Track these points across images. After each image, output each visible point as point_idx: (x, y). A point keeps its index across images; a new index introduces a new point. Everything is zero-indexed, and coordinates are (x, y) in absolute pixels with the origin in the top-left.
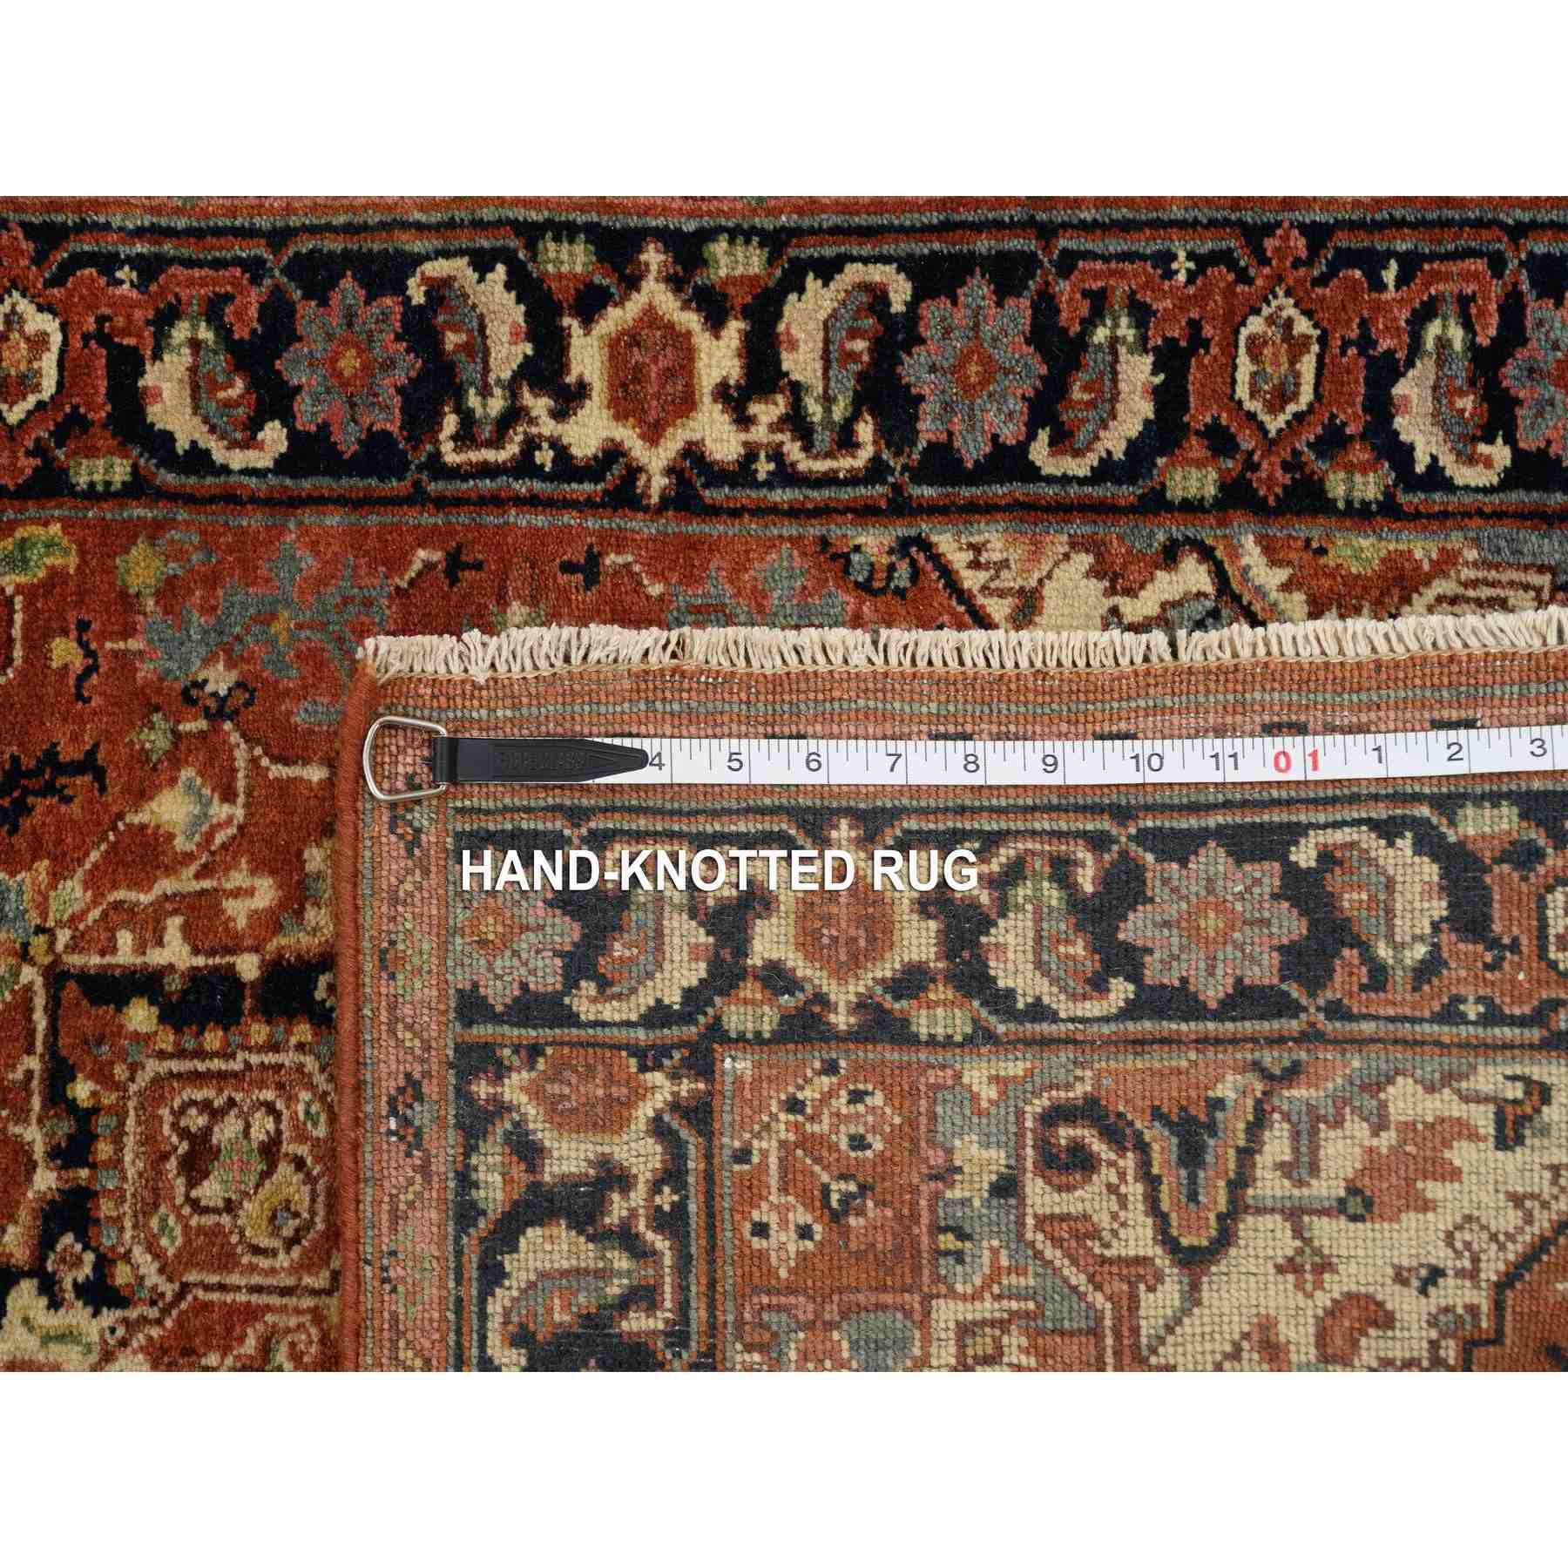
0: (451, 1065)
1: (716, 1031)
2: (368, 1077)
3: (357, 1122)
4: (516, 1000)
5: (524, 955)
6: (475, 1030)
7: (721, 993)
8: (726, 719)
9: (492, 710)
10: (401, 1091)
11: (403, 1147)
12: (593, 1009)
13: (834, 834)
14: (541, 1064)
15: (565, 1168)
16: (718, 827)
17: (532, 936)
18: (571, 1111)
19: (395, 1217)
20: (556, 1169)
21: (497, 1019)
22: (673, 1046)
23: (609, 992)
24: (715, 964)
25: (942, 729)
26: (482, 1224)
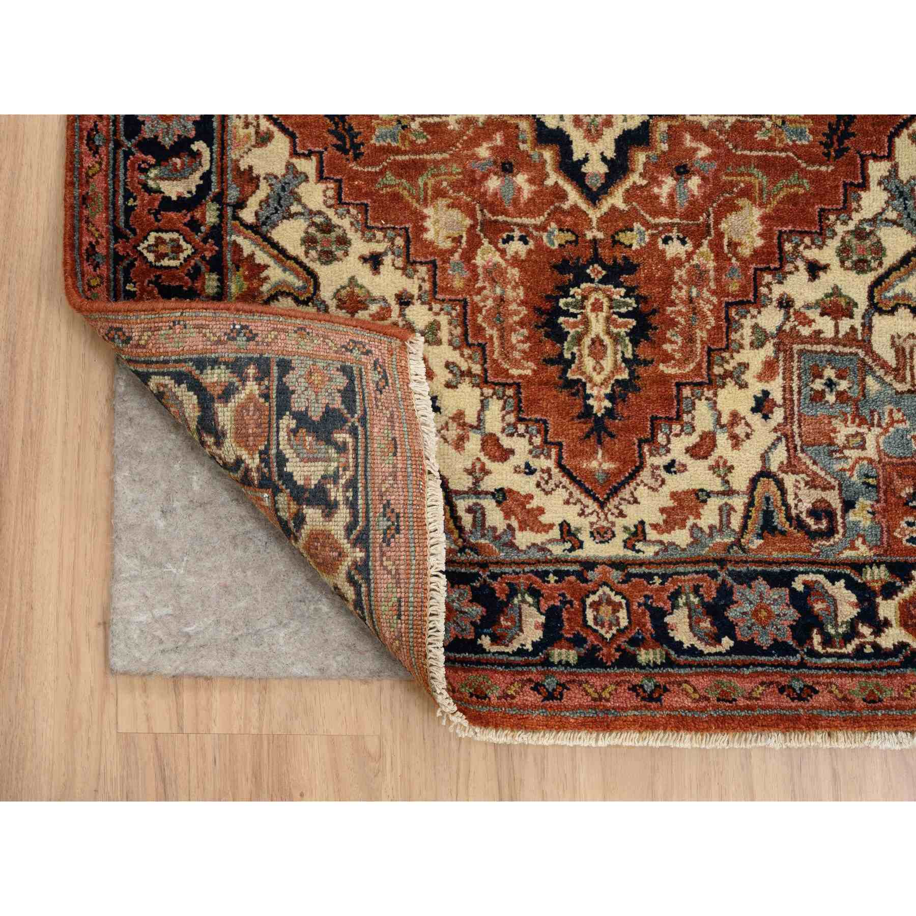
0: (261, 355)
1: (276, 491)
2: (256, 317)
3: (238, 310)
4: (288, 388)
5: (306, 393)
6: (275, 368)
7: (291, 492)
8: (406, 494)
9: (400, 389)
10: (251, 331)
11: (228, 331)
12: (284, 426)
13: (358, 550)
14: (262, 400)
15: (220, 414)
16: (360, 489)
17: (314, 397)
18: (243, 417)
19: (199, 327)
20: (220, 409)
21: (280, 378)
22: (269, 468)
23: (292, 434)
24: (302, 489)
25: (403, 604)
26: (197, 372)
